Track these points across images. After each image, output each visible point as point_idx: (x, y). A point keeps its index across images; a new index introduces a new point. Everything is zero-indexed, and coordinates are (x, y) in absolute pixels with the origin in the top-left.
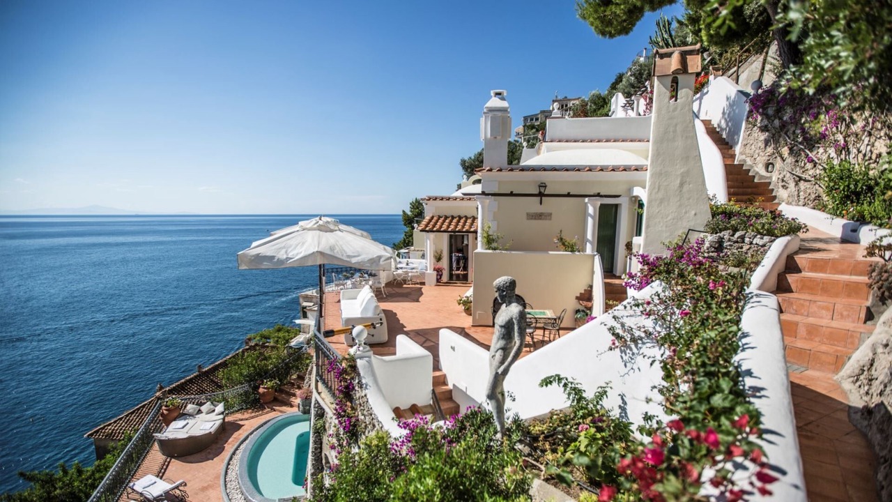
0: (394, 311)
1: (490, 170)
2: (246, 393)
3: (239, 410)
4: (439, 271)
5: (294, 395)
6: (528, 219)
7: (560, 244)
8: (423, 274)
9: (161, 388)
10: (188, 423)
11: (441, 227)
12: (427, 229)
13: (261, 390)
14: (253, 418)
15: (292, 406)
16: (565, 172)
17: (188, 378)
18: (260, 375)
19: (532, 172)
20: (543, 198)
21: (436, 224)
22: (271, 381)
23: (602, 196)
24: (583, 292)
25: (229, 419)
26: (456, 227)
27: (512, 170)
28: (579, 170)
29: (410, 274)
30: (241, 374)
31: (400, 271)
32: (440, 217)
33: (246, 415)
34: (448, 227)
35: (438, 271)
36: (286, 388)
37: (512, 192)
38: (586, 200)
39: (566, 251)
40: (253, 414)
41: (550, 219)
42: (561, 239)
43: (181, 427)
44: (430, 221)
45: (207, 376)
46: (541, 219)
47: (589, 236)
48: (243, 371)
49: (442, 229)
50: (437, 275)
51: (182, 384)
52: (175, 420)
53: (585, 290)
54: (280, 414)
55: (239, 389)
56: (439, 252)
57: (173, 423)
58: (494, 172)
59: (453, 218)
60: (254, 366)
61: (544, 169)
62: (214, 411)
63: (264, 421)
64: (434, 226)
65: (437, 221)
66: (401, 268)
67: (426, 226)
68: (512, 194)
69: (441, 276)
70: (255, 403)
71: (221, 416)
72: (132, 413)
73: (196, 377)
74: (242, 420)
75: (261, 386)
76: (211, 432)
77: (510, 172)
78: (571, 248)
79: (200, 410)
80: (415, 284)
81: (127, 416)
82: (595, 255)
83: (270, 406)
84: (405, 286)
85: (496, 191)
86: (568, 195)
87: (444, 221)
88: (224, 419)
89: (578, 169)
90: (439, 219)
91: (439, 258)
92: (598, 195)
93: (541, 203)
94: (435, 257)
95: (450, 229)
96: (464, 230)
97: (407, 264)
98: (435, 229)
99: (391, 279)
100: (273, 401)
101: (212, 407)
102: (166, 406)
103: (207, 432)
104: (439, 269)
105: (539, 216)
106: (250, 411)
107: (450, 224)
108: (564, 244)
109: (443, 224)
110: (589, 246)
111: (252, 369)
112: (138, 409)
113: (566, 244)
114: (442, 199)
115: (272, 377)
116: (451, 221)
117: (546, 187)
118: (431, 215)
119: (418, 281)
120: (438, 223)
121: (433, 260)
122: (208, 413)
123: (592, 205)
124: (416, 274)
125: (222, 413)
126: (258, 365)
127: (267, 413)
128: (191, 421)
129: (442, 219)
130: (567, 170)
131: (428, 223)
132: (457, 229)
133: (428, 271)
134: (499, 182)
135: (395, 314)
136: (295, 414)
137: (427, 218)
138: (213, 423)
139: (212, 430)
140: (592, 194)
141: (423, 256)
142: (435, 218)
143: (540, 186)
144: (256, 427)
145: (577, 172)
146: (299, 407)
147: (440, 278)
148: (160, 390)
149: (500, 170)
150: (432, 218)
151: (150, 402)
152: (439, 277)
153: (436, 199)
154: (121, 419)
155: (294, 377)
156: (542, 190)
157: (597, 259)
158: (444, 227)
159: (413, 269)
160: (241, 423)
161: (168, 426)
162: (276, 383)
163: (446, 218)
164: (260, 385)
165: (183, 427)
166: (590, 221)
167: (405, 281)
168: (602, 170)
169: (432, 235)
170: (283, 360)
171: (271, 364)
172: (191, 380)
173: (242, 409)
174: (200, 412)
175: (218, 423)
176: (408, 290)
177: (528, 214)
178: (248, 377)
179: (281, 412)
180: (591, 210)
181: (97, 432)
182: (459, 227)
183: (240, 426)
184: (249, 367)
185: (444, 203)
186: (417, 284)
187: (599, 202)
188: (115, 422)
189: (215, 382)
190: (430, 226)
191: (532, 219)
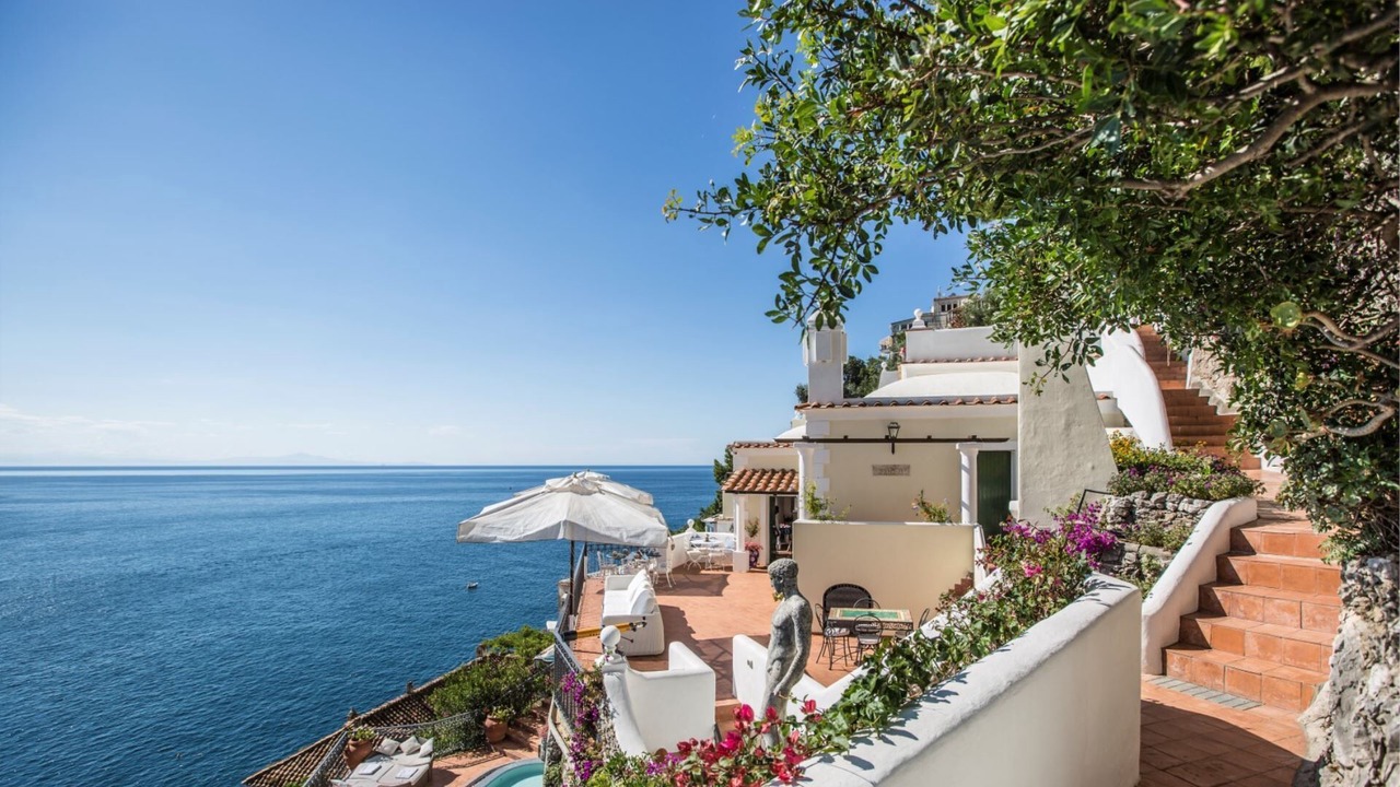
0: (682, 609)
1: (818, 406)
2: (466, 727)
3: (454, 752)
4: (753, 551)
5: (534, 732)
6: (874, 474)
7: (923, 510)
8: (729, 555)
9: (354, 715)
10: (380, 767)
11: (755, 486)
12: (736, 488)
13: (488, 723)
14: (473, 764)
15: (531, 750)
16: (927, 407)
17: (392, 702)
18: (486, 700)
19: (878, 408)
20: (896, 444)
21: (748, 481)
22: (503, 709)
23: (979, 440)
24: (959, 583)
25: (439, 764)
26: (777, 486)
27: (848, 405)
28: (947, 403)
29: (710, 555)
30: (462, 697)
31: (696, 550)
32: (754, 472)
33: (464, 760)
34: (766, 486)
35: (751, 551)
36: (526, 722)
37: (846, 437)
38: (957, 445)
39: (931, 521)
40: (474, 759)
41: (908, 474)
42: (923, 504)
43: (370, 771)
44: (741, 477)
45: (420, 701)
46: (894, 474)
47: (965, 498)
48: (465, 692)
49: (757, 490)
50: (751, 556)
51: (384, 710)
52: (363, 761)
53: (963, 580)
54: (512, 760)
55: (460, 719)
56: (753, 522)
57: (361, 765)
58: (823, 409)
59: (774, 472)
60: (480, 686)
61: (896, 403)
62: (419, 750)
63: (488, 770)
64: (745, 485)
65: (751, 478)
66: (699, 546)
67: (735, 484)
68: (846, 440)
69: (757, 557)
70: (478, 741)
71: (428, 760)
72: (310, 751)
73: (403, 700)
74: (457, 767)
75: (489, 716)
76: (410, 783)
77: (847, 409)
78: (939, 516)
79: (399, 748)
80: (718, 569)
81: (303, 755)
82: (975, 527)
83: (498, 747)
84: (703, 572)
85: (827, 435)
86: (929, 440)
87: (761, 478)
88: (431, 764)
89: (945, 402)
90: (753, 474)
91: (753, 532)
92: (974, 439)
93: (893, 452)
94: (747, 529)
95: (768, 490)
96: (789, 490)
97: (707, 540)
98: (746, 489)
99: (684, 561)
100: (503, 740)
101: (417, 744)
102: (354, 739)
103: (406, 782)
104: (753, 547)
105: (891, 470)
106: (470, 754)
107: (769, 481)
108: (927, 511)
109: (758, 481)
110: (965, 513)
111: (478, 689)
112: (319, 746)
113: (931, 510)
114: (758, 446)
115: (506, 704)
116: (771, 478)
117: (898, 428)
118: (742, 469)
119: (723, 565)
120: (752, 481)
121: (745, 534)
122: (409, 753)
123: (965, 454)
124: (719, 555)
125: (430, 755)
126: (487, 684)
127: (494, 758)
128: (385, 765)
129: (758, 474)
130: (929, 404)
131: (737, 481)
132: (779, 489)
133: (737, 551)
134: (831, 422)
135: (683, 613)
136: (534, 762)
137: (737, 473)
138: (415, 769)
139: (413, 780)
140: (966, 437)
141: (732, 529)
142: (748, 474)
143: (890, 428)
144: (475, 778)
145: (944, 406)
146: (539, 751)
147: (756, 561)
148: (352, 718)
149: (832, 406)
150: (744, 472)
151: (336, 736)
152: (753, 559)
153: (749, 446)
154: (294, 759)
155: (538, 704)
156: (894, 433)
157: (978, 533)
158: (760, 486)
159: (716, 546)
160: (455, 771)
161: (353, 769)
162: (510, 713)
163: (764, 472)
164: (487, 714)
165: (374, 773)
166: (964, 475)
167: (703, 565)
168: (981, 402)
169: (743, 498)
170: (523, 679)
171: (505, 683)
172: (396, 705)
173: (459, 750)
174: (399, 751)
175: (422, 769)
176: (705, 579)
177: (874, 467)
178: (471, 701)
179: (514, 757)
180: (965, 461)
181: (259, 777)
182: (782, 486)
183: (453, 777)
184: (473, 686)
185: (762, 452)
186: (722, 569)
187: (976, 448)
188: (285, 764)
189: (428, 709)
190: (740, 485)
191: (880, 474)
